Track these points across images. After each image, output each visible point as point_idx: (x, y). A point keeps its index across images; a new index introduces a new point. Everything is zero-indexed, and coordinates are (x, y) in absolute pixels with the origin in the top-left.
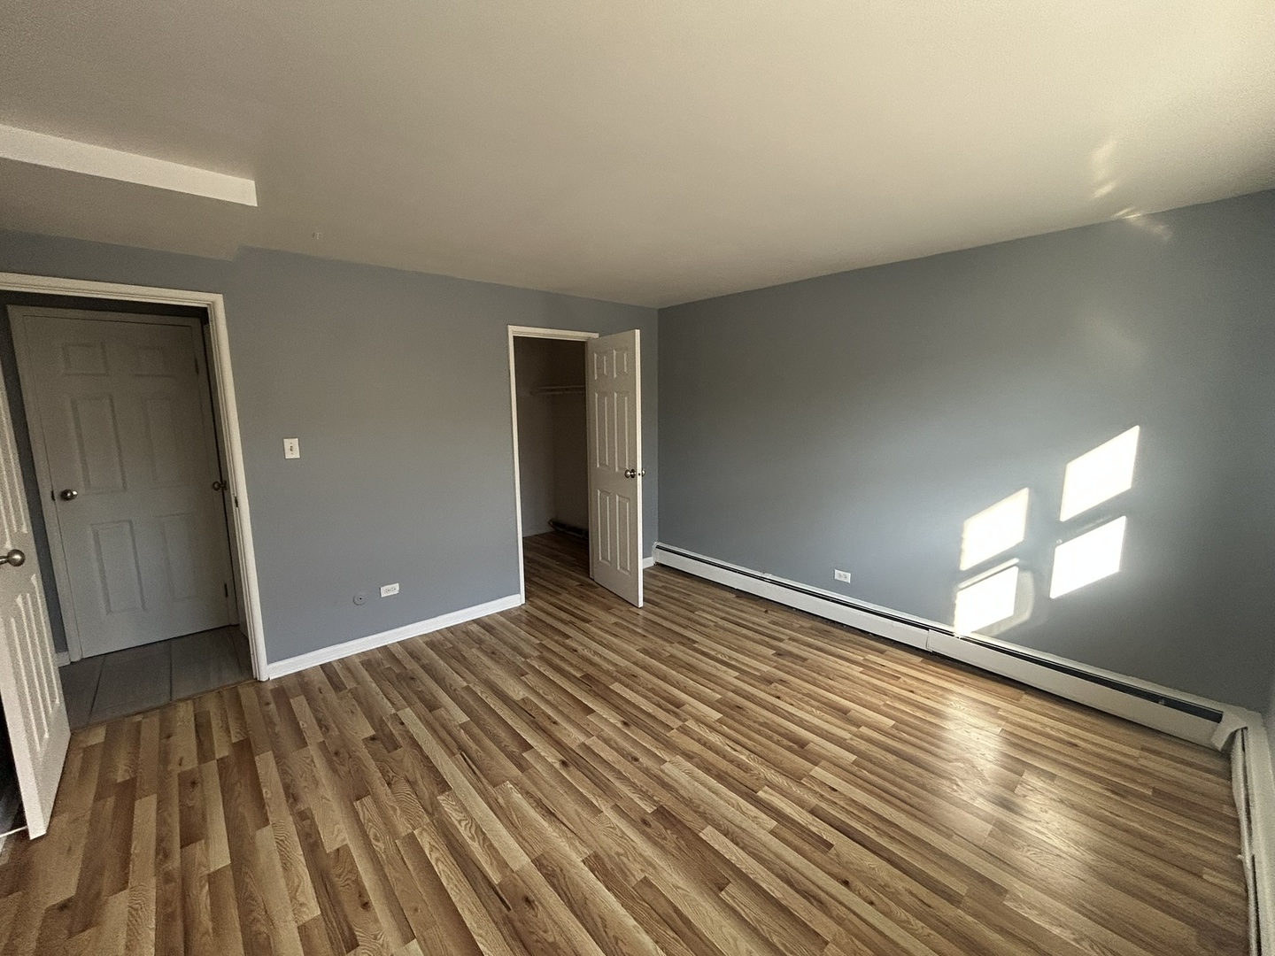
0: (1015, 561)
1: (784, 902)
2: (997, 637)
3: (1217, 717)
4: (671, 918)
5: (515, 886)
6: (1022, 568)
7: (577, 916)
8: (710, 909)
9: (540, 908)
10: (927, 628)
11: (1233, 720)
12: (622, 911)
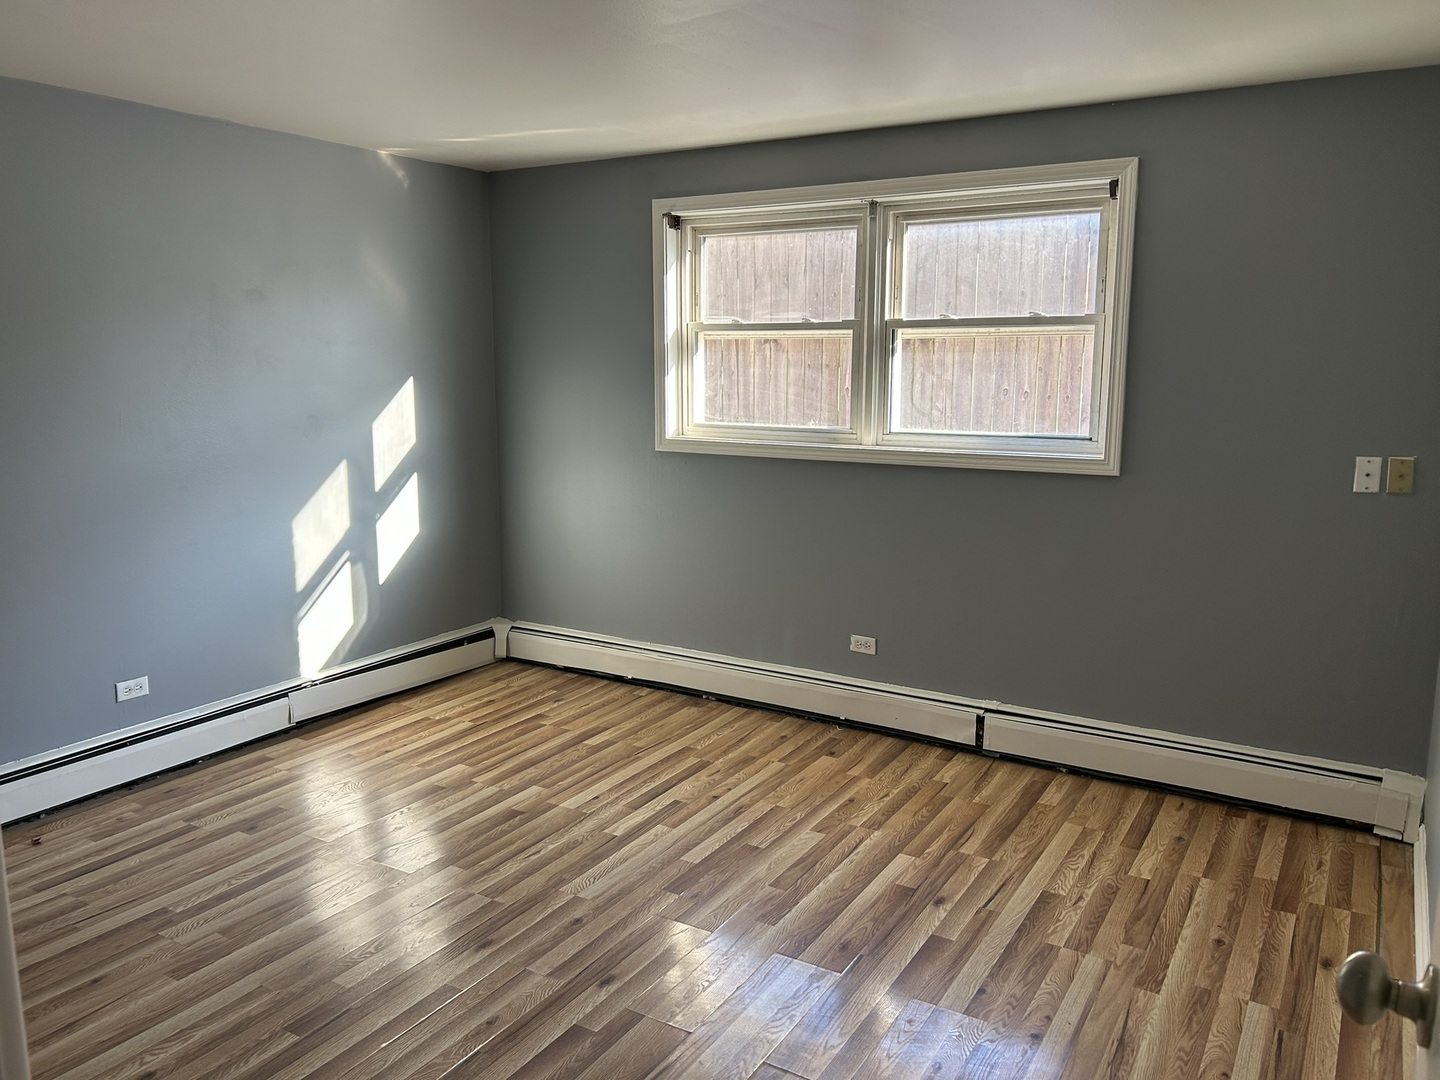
0: (347, 555)
1: (751, 822)
2: (344, 662)
3: (489, 634)
4: (803, 868)
5: (833, 960)
6: (353, 560)
7: (837, 916)
8: (781, 851)
9: (845, 938)
10: (284, 694)
11: (501, 628)
12: (815, 892)
